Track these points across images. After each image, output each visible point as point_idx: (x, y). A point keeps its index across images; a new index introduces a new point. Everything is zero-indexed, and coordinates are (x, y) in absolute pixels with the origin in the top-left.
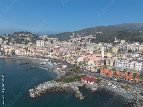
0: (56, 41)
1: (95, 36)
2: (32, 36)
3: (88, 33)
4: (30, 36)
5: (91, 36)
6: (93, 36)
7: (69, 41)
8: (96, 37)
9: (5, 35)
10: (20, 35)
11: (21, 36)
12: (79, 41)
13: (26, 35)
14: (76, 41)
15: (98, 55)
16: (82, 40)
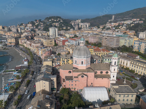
0: (86, 27)
1: (142, 20)
2: (62, 21)
3: (134, 15)
4: (60, 21)
5: (135, 20)
6: (139, 20)
7: (101, 27)
8: (144, 21)
9: (36, 20)
10: (50, 20)
11: (50, 22)
12: (114, 27)
13: (55, 20)
14: (110, 27)
15: (102, 72)
16: (119, 26)
